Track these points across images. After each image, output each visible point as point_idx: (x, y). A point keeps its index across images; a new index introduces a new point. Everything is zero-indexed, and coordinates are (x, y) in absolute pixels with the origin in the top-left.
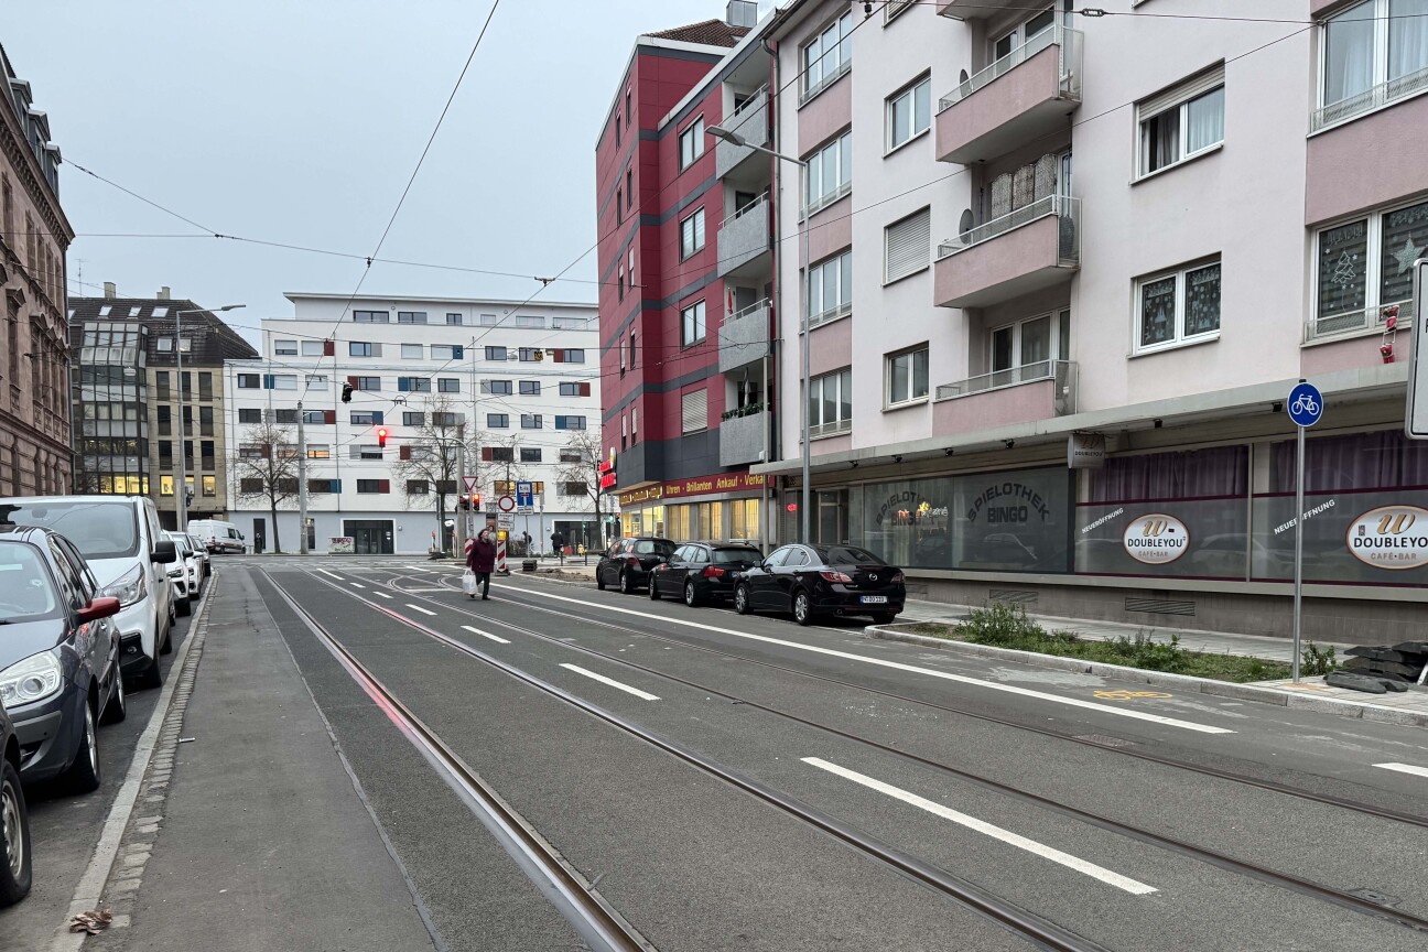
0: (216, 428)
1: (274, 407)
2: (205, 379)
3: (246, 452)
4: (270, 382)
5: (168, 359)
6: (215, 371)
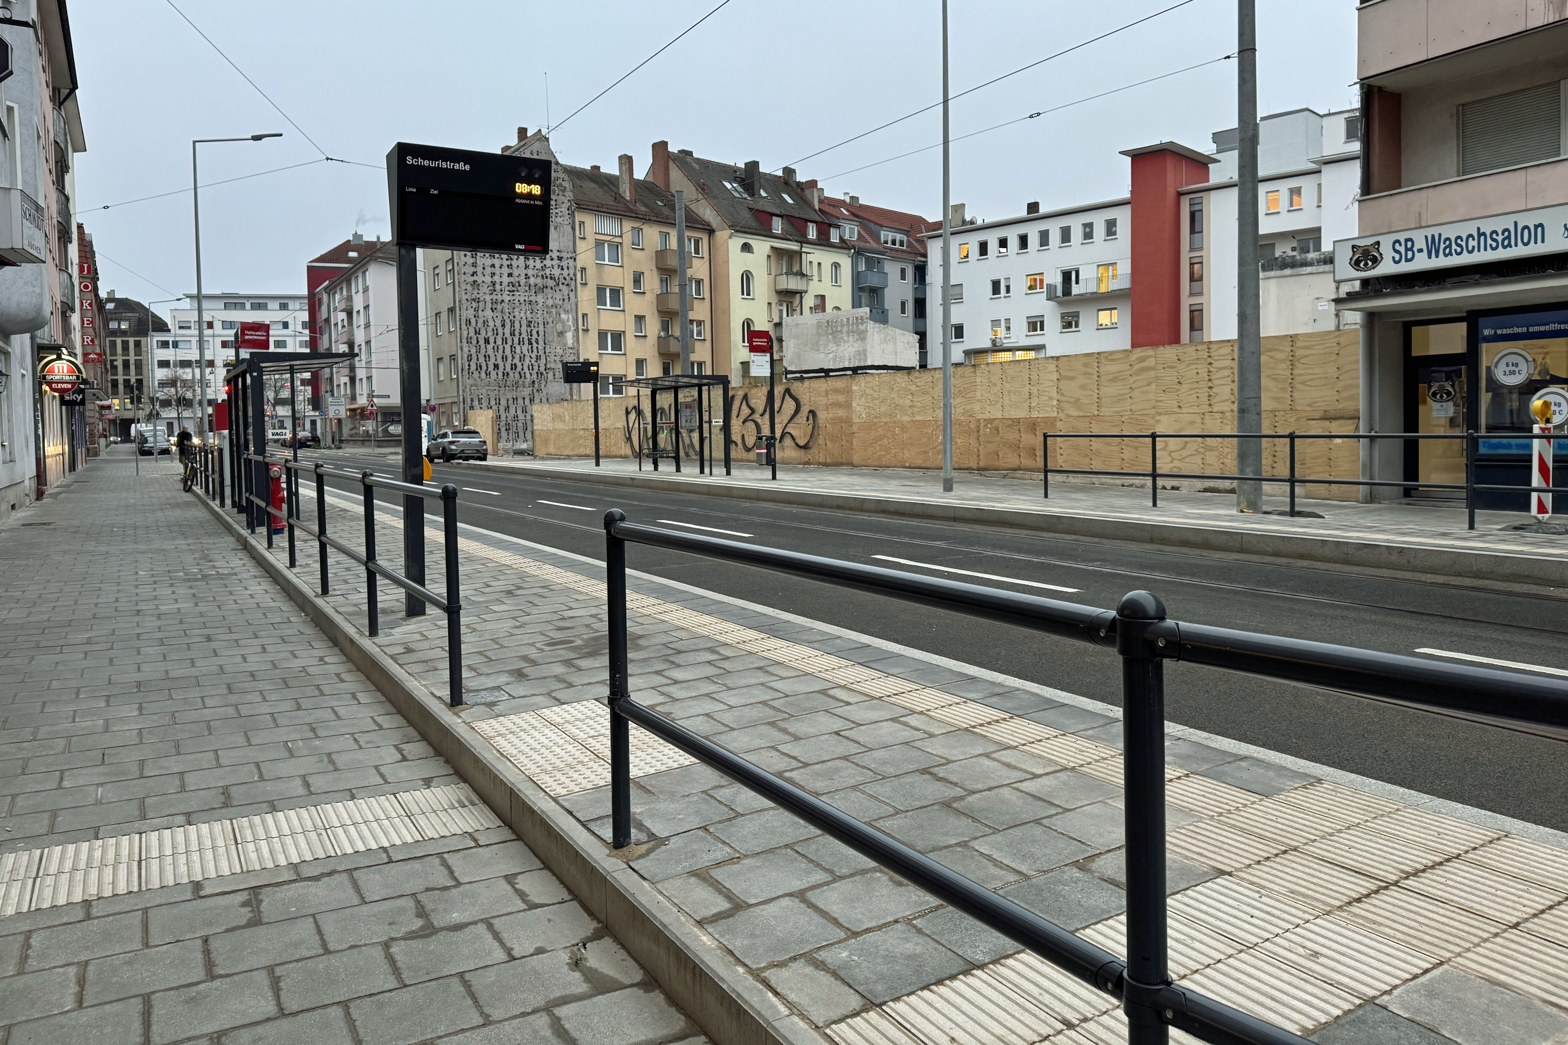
0: (145, 372)
1: (179, 358)
2: (138, 344)
3: (163, 384)
4: (176, 345)
5: (114, 333)
6: (143, 340)
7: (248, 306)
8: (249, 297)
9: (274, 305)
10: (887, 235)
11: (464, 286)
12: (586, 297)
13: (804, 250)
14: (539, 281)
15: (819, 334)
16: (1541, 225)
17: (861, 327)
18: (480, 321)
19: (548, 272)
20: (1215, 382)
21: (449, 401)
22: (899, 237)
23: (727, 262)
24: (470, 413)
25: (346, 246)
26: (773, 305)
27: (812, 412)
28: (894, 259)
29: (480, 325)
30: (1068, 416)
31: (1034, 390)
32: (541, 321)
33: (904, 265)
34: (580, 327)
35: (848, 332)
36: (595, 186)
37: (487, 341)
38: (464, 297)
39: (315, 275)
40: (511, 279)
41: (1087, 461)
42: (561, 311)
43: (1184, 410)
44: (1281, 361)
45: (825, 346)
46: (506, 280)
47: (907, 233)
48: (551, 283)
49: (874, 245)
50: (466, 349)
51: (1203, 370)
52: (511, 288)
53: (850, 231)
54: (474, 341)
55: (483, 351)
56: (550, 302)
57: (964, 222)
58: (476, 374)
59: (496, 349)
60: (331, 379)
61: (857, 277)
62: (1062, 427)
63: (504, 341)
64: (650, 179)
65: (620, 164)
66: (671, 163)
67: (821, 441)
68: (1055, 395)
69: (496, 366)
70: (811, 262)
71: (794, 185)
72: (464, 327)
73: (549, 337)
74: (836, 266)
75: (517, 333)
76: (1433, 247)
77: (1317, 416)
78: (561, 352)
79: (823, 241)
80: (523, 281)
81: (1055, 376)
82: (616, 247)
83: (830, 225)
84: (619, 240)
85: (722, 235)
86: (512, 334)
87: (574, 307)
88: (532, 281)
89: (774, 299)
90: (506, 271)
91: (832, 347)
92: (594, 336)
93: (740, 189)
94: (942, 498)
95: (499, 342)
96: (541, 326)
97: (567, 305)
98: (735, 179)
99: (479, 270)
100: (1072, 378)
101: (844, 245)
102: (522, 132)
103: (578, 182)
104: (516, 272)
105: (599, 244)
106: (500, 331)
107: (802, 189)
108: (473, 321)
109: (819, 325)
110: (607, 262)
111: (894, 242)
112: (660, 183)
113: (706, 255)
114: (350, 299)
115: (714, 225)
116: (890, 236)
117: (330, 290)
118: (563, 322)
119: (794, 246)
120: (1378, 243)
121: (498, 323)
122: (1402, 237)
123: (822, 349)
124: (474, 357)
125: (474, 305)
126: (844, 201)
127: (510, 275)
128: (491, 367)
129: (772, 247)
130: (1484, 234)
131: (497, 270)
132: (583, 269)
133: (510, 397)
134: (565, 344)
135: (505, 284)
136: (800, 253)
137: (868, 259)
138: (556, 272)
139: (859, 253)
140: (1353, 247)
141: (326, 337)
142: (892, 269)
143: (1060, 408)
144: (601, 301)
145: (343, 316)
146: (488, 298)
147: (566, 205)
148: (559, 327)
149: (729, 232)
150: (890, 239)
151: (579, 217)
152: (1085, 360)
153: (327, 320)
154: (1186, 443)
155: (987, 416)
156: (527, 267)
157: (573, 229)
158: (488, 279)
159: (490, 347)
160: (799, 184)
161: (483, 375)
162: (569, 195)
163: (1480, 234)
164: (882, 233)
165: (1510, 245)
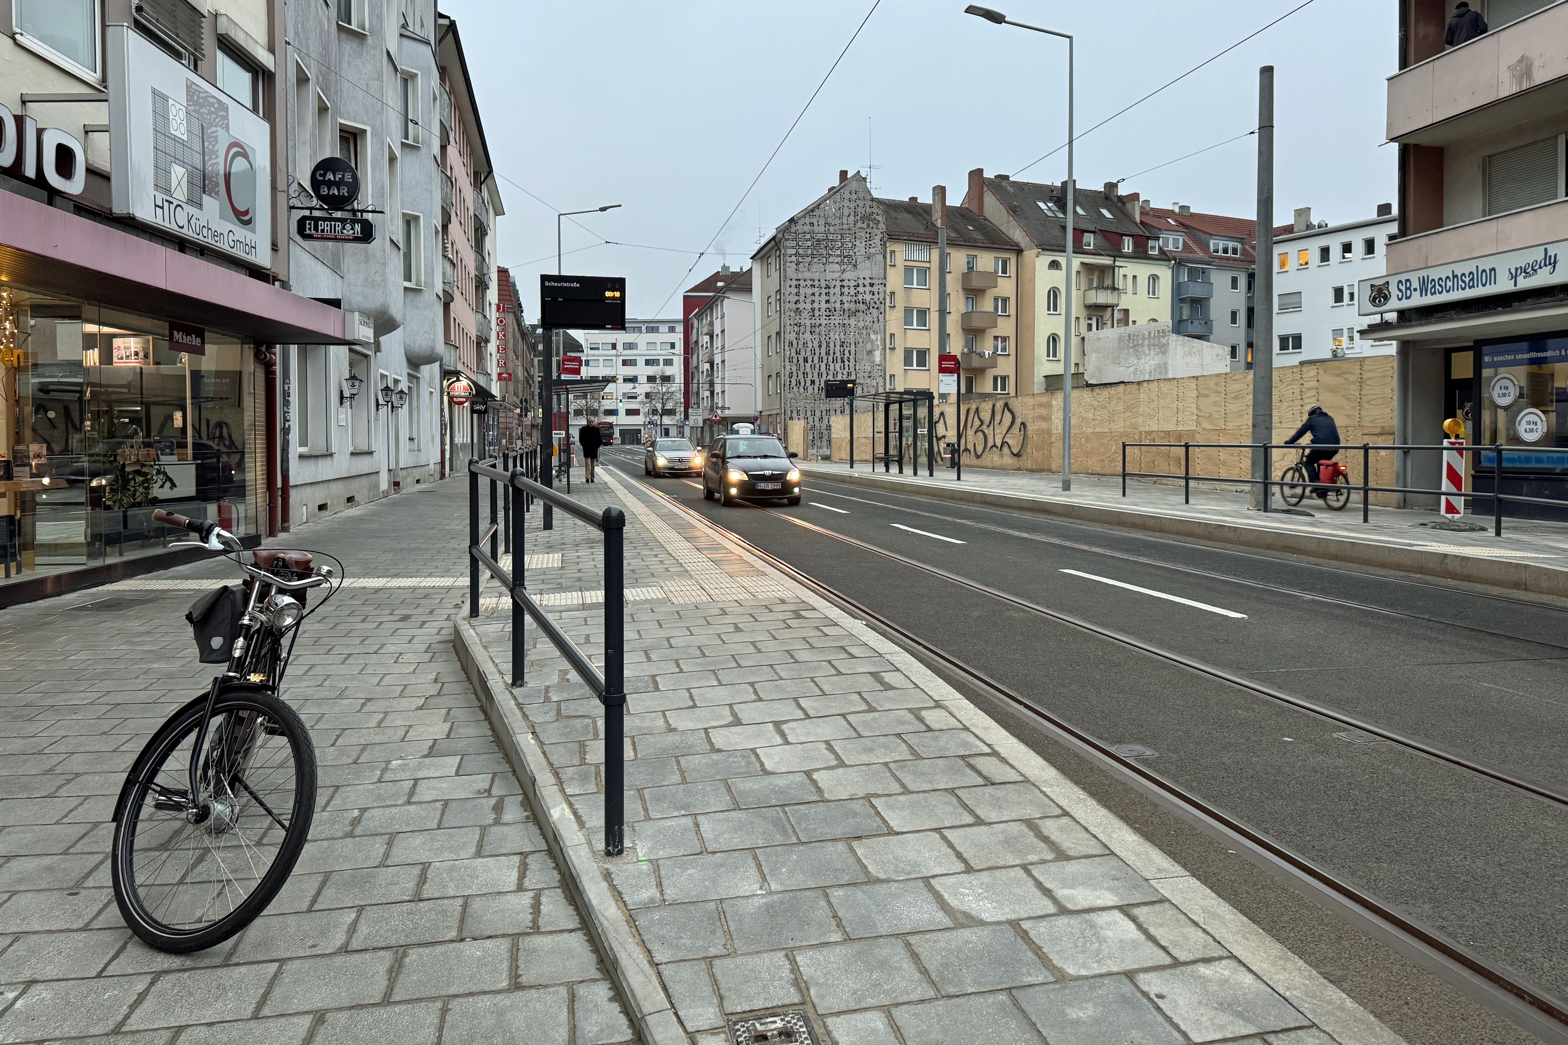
4: (587, 363)
7: (644, 328)
8: (644, 322)
9: (664, 328)
10: (1217, 244)
11: (788, 314)
12: (894, 320)
13: (1117, 264)
14: (853, 306)
15: (1120, 348)
16: (1494, 269)
17: (1163, 341)
18: (801, 343)
19: (860, 297)
20: (1306, 401)
21: (774, 412)
22: (1231, 245)
23: (1033, 280)
24: (790, 422)
25: (716, 277)
26: (1082, 320)
27: (1023, 424)
28: (1221, 267)
29: (800, 346)
30: (1204, 429)
31: (1180, 407)
32: (852, 341)
33: (1235, 274)
34: (888, 346)
35: (1149, 346)
36: (910, 216)
37: (806, 360)
38: (788, 322)
39: (689, 303)
40: (828, 305)
41: (1216, 469)
42: (871, 332)
43: (1284, 425)
44: (1353, 383)
45: (1126, 359)
46: (824, 306)
47: (1241, 240)
48: (862, 307)
49: (1201, 255)
50: (788, 368)
51: (1297, 388)
52: (828, 313)
53: (1173, 242)
54: (795, 361)
55: (802, 369)
56: (861, 324)
57: (1309, 226)
58: (795, 389)
59: (813, 367)
60: (698, 393)
61: (1177, 288)
62: (1200, 439)
63: (821, 359)
64: (966, 206)
65: (934, 194)
66: (985, 189)
67: (1029, 450)
68: (1194, 410)
69: (813, 382)
70: (1125, 276)
71: (1115, 200)
72: (787, 348)
73: (859, 356)
74: (1154, 278)
75: (831, 353)
76: (1425, 286)
77: (1377, 431)
78: (869, 369)
79: (1141, 254)
80: (838, 305)
81: (1195, 394)
82: (924, 272)
83: (1148, 238)
84: (927, 265)
85: (1030, 254)
86: (828, 353)
87: (882, 328)
88: (846, 306)
89: (1083, 314)
90: (824, 298)
91: (1133, 360)
92: (900, 354)
93: (1055, 208)
94: (1061, 496)
95: (816, 360)
96: (853, 346)
97: (876, 326)
98: (1051, 199)
99: (802, 298)
100: (1207, 396)
101: (1164, 257)
102: (843, 174)
103: (894, 214)
104: (832, 300)
105: (908, 270)
106: (817, 351)
107: (1124, 203)
108: (795, 343)
109: (1120, 339)
110: (915, 286)
111: (1225, 251)
112: (974, 209)
113: (1013, 275)
114: (711, 324)
115: (1023, 245)
116: (1221, 245)
117: (699, 316)
118: (872, 342)
119: (1107, 261)
120: (1388, 283)
121: (816, 344)
122: (1403, 278)
123: (1123, 363)
124: (795, 374)
125: (796, 329)
126: (1172, 211)
127: (827, 302)
128: (808, 383)
129: (1082, 263)
130: (1457, 276)
131: (817, 298)
132: (892, 293)
133: (823, 409)
134: (873, 362)
135: (823, 310)
136: (1113, 268)
137: (1190, 270)
138: (868, 297)
139: (1180, 263)
140: (1372, 286)
141: (695, 357)
142: (1220, 280)
143: (1198, 423)
144: (908, 321)
145: (707, 338)
146: (808, 322)
147: (879, 237)
148: (869, 346)
149: (1036, 251)
150: (1221, 247)
151: (891, 246)
152: (1215, 380)
153: (696, 342)
154: (1285, 454)
155: (1147, 429)
156: (842, 294)
157: (885, 257)
158: (809, 306)
159: (808, 365)
160: (1120, 198)
161: (802, 390)
162: (882, 226)
163: (1455, 276)
164: (1212, 242)
165: (1473, 286)
